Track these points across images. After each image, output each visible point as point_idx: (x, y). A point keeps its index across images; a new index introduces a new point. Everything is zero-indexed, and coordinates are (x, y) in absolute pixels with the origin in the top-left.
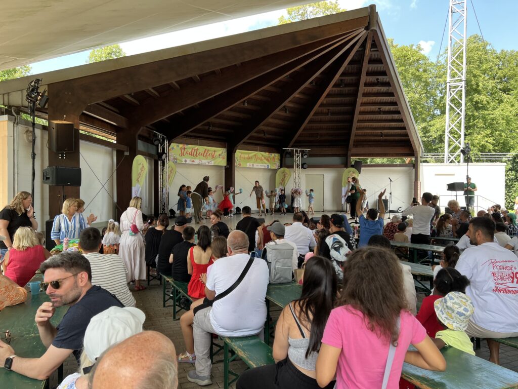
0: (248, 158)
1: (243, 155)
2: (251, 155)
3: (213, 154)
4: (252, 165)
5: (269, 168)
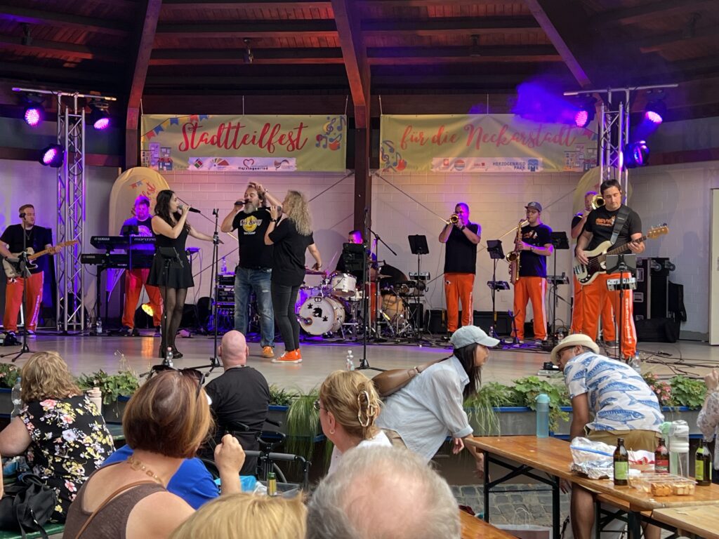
0: (437, 141)
1: (415, 133)
2: (449, 129)
3: (294, 137)
4: (453, 165)
5: (536, 171)
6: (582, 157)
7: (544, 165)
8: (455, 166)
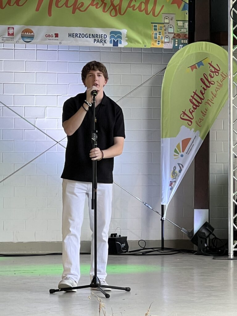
4: (20, 35)
5: (120, 45)
6: (171, 30)
7: (129, 39)
8: (23, 37)
